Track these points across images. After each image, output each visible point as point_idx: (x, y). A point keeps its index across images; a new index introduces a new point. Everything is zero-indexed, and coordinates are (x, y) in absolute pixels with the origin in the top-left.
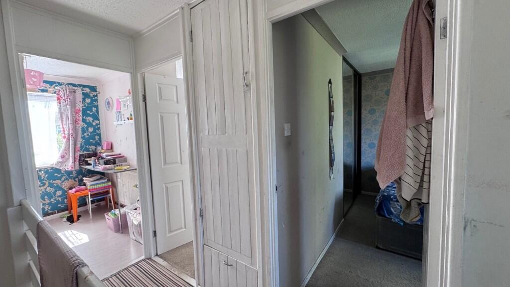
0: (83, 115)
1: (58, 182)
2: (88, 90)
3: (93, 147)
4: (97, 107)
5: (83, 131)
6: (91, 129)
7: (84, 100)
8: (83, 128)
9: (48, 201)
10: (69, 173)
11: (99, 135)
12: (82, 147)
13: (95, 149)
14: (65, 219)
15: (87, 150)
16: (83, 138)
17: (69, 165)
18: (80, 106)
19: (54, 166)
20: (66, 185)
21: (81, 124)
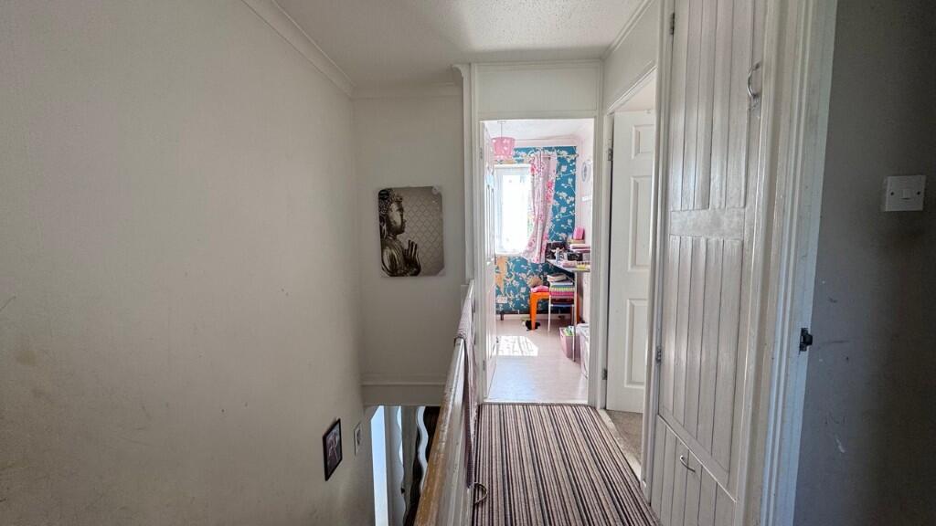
0: (556, 190)
1: (523, 275)
2: (564, 153)
3: (563, 235)
4: (574, 177)
5: (555, 211)
6: (564, 210)
7: (559, 168)
8: (554, 208)
9: (512, 297)
10: (535, 266)
11: (573, 218)
12: (550, 233)
13: (566, 238)
14: (524, 323)
15: (557, 238)
16: (554, 221)
17: (535, 257)
18: (553, 177)
19: (522, 255)
20: (531, 281)
21: (553, 202)
